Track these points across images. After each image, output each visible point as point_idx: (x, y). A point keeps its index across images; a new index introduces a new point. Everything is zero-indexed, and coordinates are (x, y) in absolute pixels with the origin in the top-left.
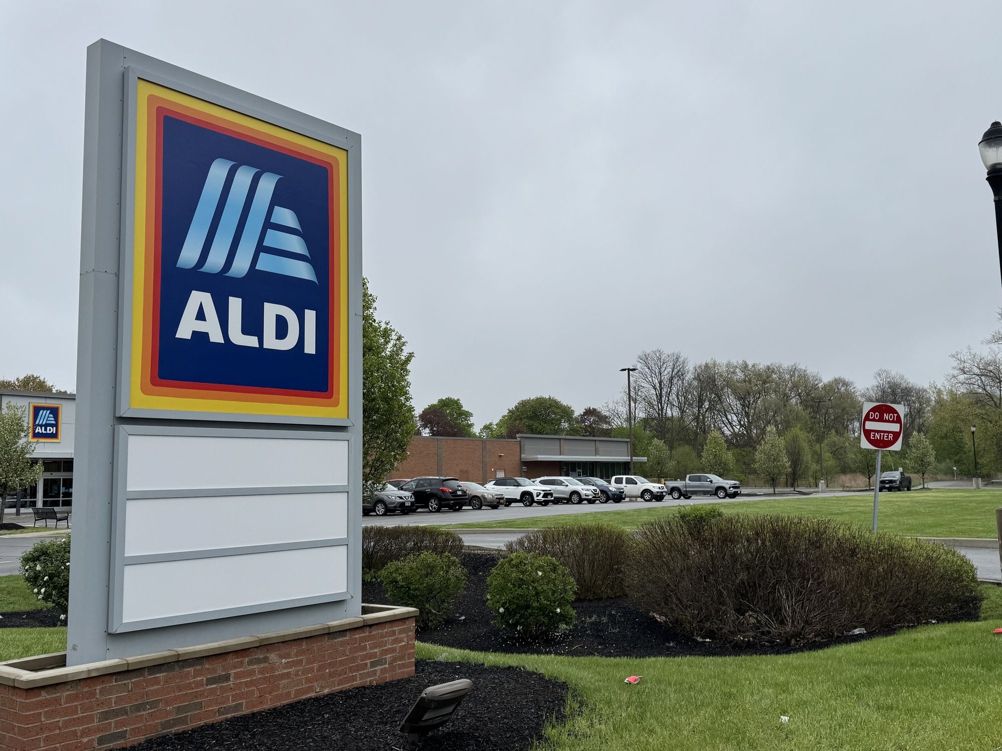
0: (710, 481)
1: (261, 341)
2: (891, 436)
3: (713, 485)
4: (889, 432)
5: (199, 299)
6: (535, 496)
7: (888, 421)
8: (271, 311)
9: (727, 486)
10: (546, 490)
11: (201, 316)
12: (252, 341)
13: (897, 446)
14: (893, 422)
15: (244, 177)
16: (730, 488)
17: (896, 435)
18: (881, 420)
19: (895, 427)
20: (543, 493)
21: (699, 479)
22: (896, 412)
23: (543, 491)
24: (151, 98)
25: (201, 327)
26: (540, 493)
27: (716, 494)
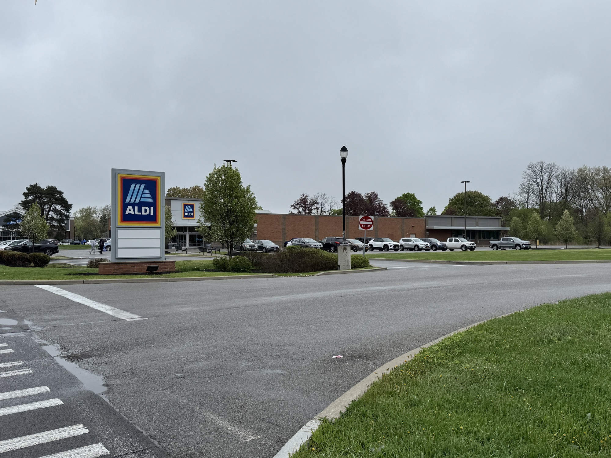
0: (512, 241)
1: (141, 213)
2: (369, 226)
3: (514, 243)
4: (368, 225)
5: (129, 207)
6: (389, 246)
7: (368, 221)
8: (143, 208)
9: (521, 244)
10: (395, 244)
11: (130, 210)
12: (140, 214)
13: (371, 229)
14: (370, 221)
15: (138, 186)
16: (523, 245)
17: (371, 226)
18: (366, 221)
19: (371, 223)
20: (393, 245)
21: (507, 240)
22: (371, 218)
23: (394, 244)
24: (120, 176)
25: (130, 212)
26: (392, 245)
27: (515, 248)
